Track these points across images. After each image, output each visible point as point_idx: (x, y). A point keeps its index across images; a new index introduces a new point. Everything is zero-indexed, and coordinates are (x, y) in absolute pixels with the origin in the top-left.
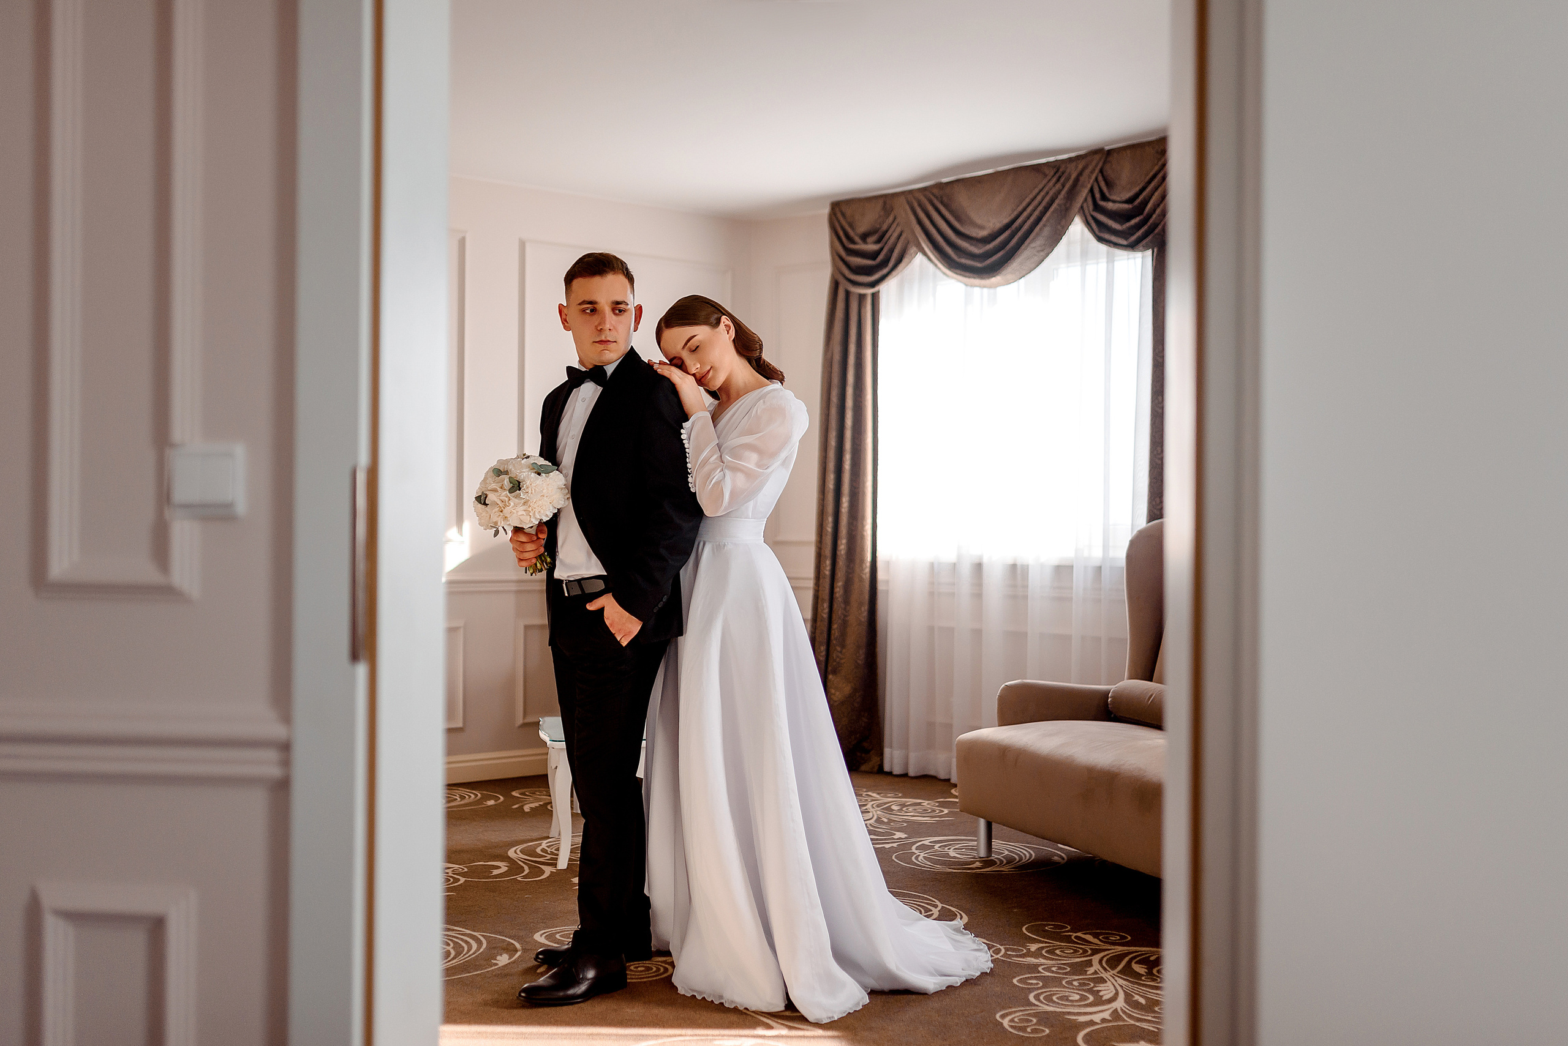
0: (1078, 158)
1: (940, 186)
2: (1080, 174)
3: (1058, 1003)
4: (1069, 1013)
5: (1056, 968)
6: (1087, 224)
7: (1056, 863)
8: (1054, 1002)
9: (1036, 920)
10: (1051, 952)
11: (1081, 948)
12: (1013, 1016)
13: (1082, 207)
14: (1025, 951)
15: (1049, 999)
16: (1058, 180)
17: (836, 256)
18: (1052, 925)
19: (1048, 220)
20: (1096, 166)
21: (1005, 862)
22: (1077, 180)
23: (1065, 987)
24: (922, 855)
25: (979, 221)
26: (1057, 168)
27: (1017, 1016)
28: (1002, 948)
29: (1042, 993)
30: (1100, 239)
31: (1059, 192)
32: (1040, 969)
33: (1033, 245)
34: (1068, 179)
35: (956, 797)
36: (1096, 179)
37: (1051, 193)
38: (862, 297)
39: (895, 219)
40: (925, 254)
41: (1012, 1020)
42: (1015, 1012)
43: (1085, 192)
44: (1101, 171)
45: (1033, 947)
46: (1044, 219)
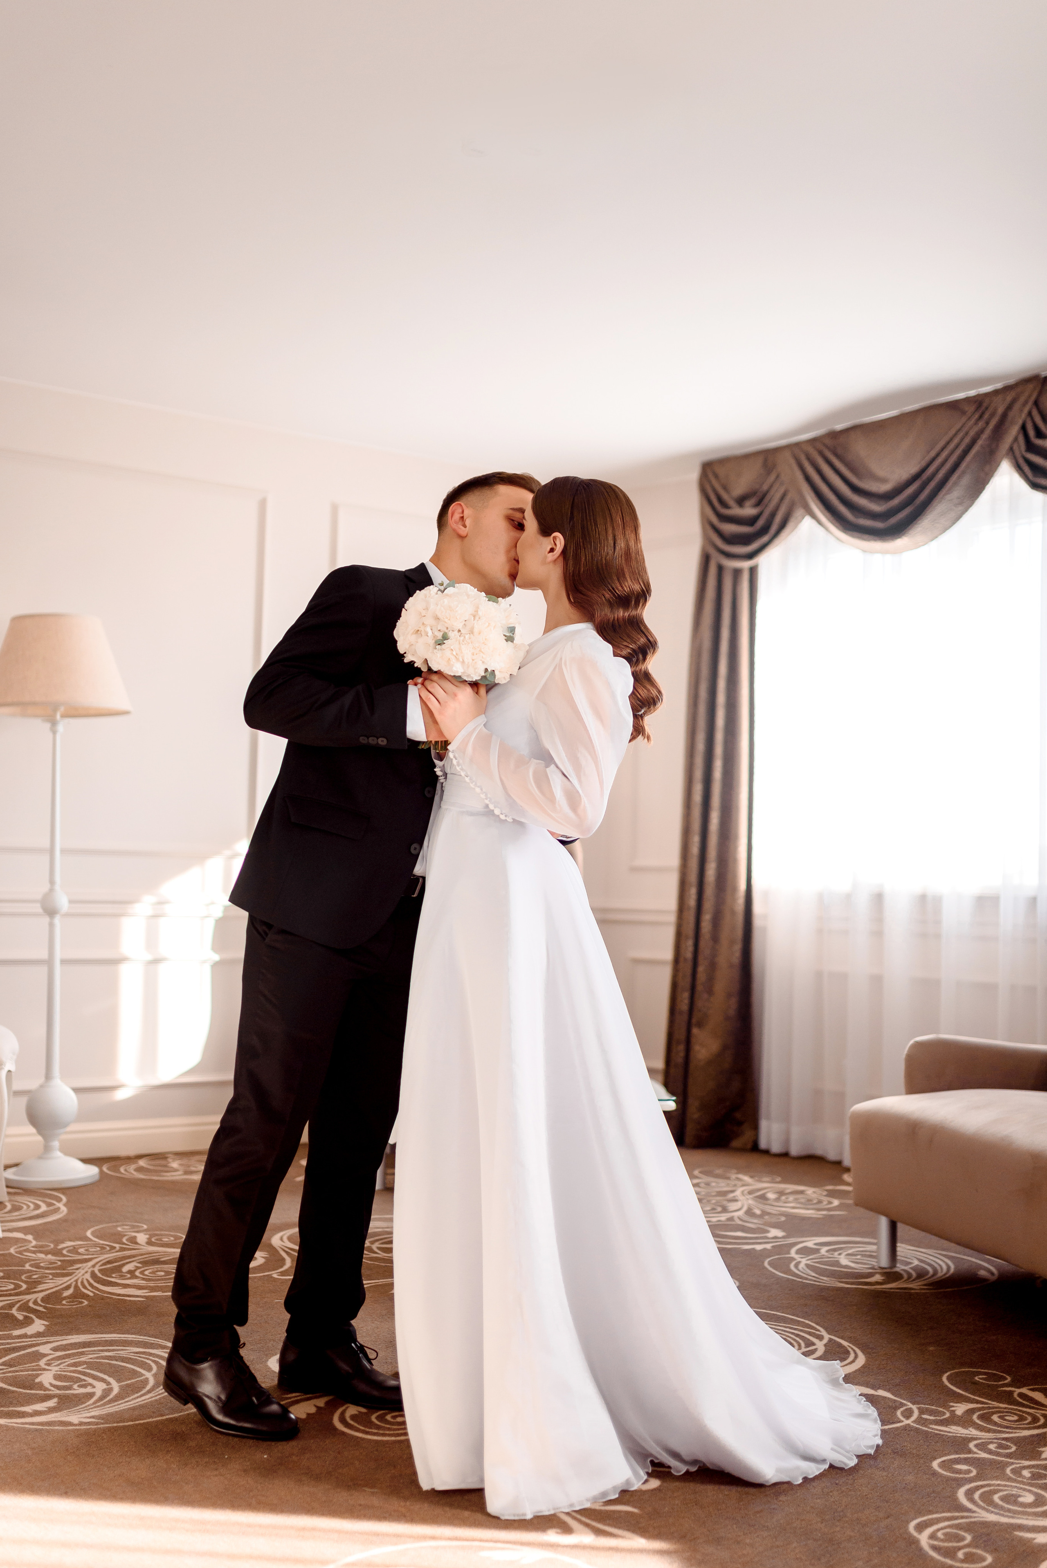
0: (1007, 389)
1: (834, 435)
2: (1009, 408)
3: (1002, 1508)
4: (1021, 1528)
5: (995, 1445)
6: (1019, 468)
7: (984, 1280)
8: (996, 1506)
9: (962, 1365)
10: (986, 1418)
11: (1028, 1413)
12: (935, 1527)
13: (1011, 449)
14: (948, 1415)
15: (987, 1498)
16: (981, 417)
17: (709, 526)
18: (985, 1374)
19: (967, 467)
20: (1030, 396)
21: (914, 1274)
22: (1004, 416)
23: (1009, 1479)
24: (804, 1261)
25: (881, 473)
26: (979, 403)
27: (942, 1529)
28: (914, 1408)
29: (977, 1488)
30: (1035, 486)
31: (982, 431)
32: (971, 1445)
33: (948, 497)
34: (993, 415)
35: (848, 1184)
36: (1030, 414)
37: (972, 433)
38: (737, 573)
39: (778, 477)
40: (814, 516)
41: (933, 1536)
42: (938, 1521)
43: (1014, 431)
44: (1036, 403)
45: (960, 1409)
46: (963, 465)
